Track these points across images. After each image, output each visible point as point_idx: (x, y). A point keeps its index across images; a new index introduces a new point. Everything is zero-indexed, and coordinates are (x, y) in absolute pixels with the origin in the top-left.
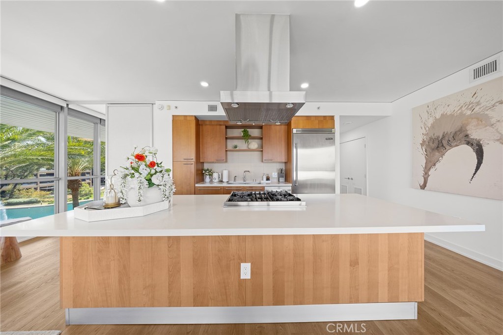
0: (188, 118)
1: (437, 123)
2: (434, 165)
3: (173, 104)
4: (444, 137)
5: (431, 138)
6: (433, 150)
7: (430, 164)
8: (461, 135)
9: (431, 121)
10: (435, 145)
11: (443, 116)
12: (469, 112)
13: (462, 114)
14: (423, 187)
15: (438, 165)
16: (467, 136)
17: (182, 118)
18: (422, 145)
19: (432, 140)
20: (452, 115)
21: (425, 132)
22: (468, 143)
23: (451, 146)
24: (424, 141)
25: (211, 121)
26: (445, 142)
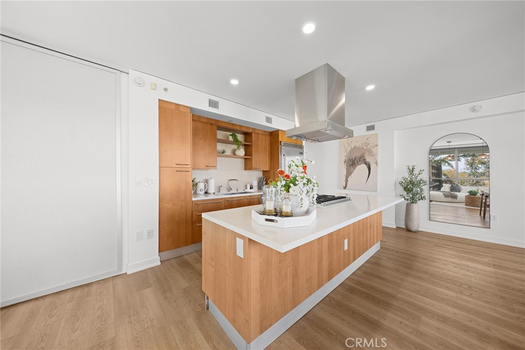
0: (182, 109)
1: (353, 150)
2: (351, 174)
3: (163, 84)
4: (355, 159)
5: (349, 159)
6: (350, 166)
7: (349, 174)
8: (363, 159)
9: (349, 149)
10: (351, 163)
11: (355, 147)
12: (365, 148)
13: (363, 148)
14: (345, 188)
15: (352, 174)
16: (365, 160)
17: (173, 107)
18: (345, 162)
19: (350, 160)
20: (359, 148)
21: (346, 155)
22: (365, 163)
23: (358, 165)
24: (346, 160)
25: (200, 117)
26: (356, 162)
